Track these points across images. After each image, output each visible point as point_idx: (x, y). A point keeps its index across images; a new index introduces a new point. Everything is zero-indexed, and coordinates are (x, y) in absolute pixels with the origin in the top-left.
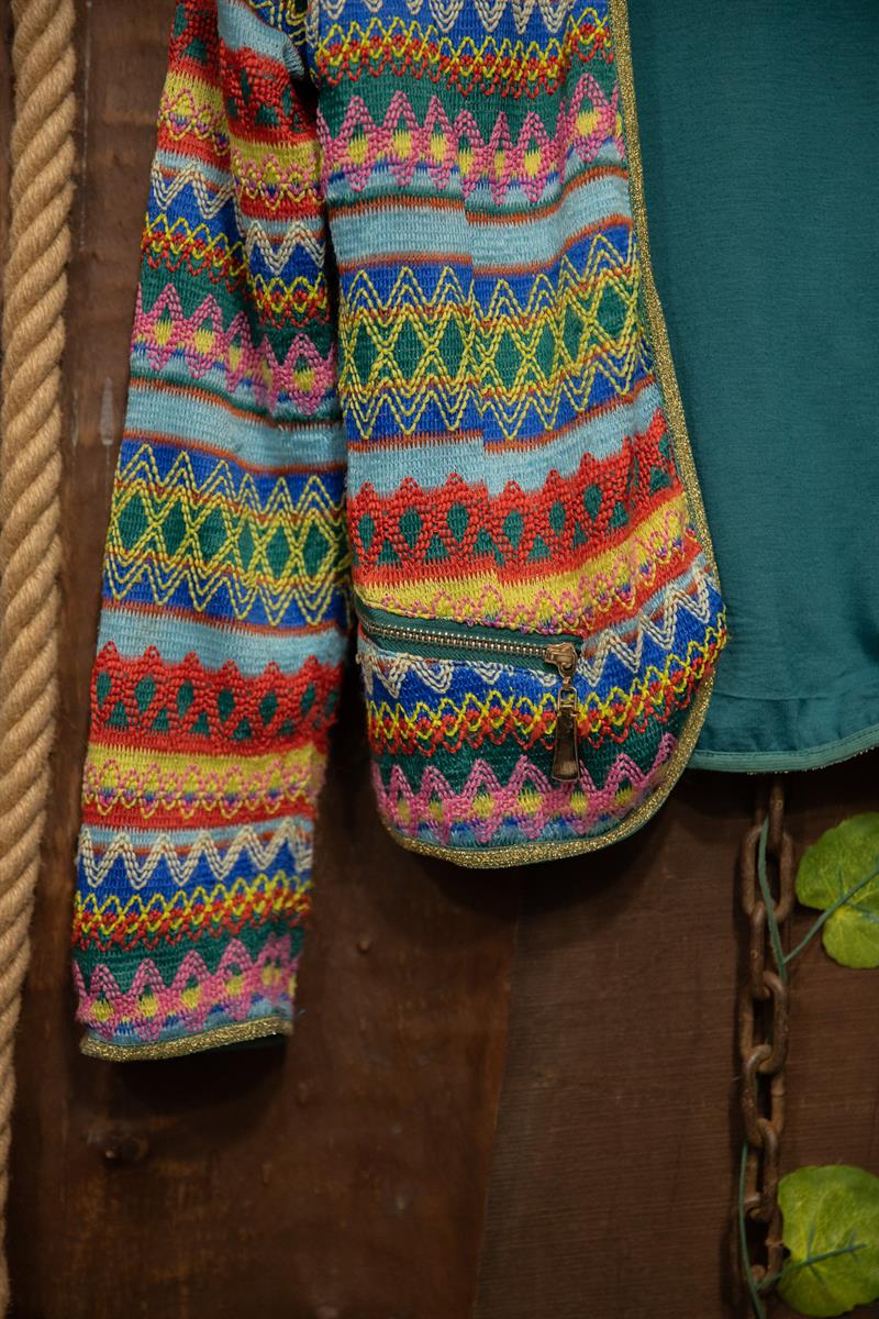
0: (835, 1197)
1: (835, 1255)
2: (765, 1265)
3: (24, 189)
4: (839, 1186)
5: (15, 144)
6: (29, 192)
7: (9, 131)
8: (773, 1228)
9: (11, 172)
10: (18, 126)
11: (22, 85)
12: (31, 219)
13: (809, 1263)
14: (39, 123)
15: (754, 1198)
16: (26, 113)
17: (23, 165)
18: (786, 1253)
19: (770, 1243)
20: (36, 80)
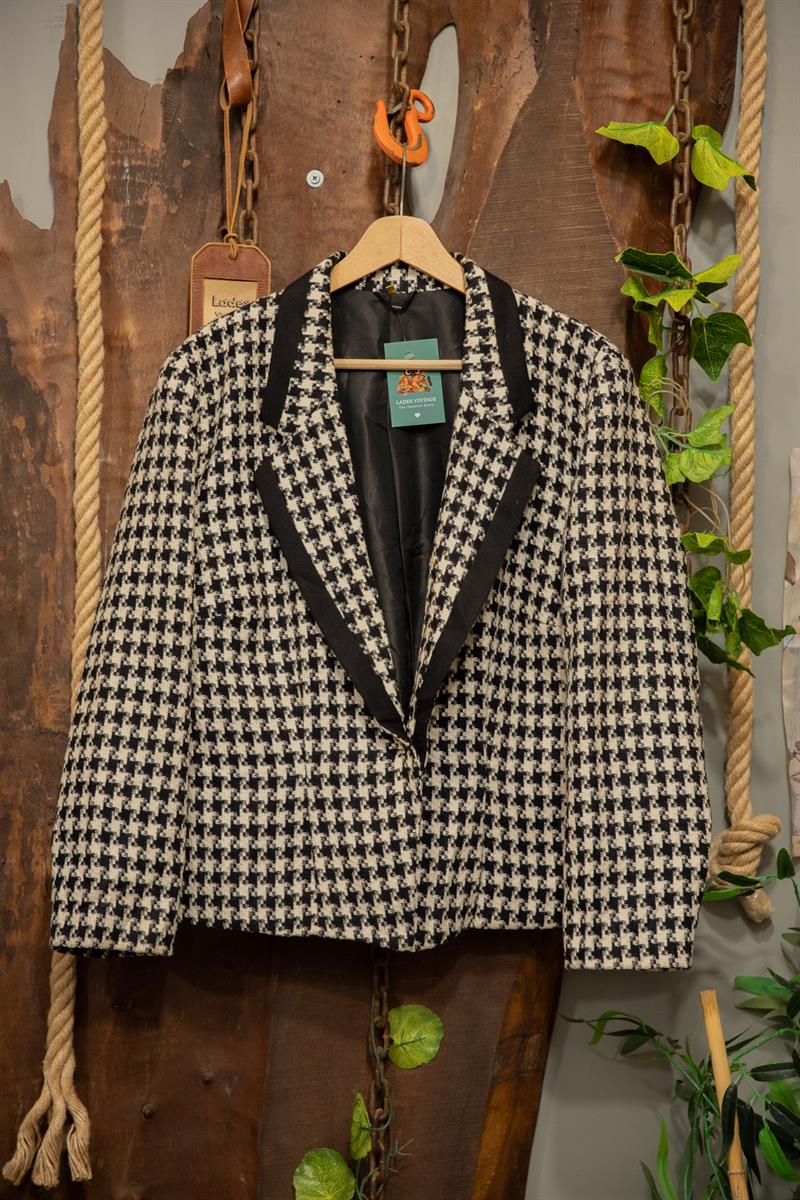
0: (413, 1018)
1: (412, 1042)
2: (383, 1046)
3: (81, 610)
4: (415, 1014)
5: (77, 591)
6: (83, 611)
7: (74, 585)
8: (386, 1031)
9: (75, 602)
10: (78, 584)
11: (79, 568)
12: (84, 622)
13: (402, 1045)
14: (87, 583)
15: (377, 1019)
16: (81, 580)
17: (80, 600)
18: (391, 1041)
19: (385, 1037)
20: (85, 567)
